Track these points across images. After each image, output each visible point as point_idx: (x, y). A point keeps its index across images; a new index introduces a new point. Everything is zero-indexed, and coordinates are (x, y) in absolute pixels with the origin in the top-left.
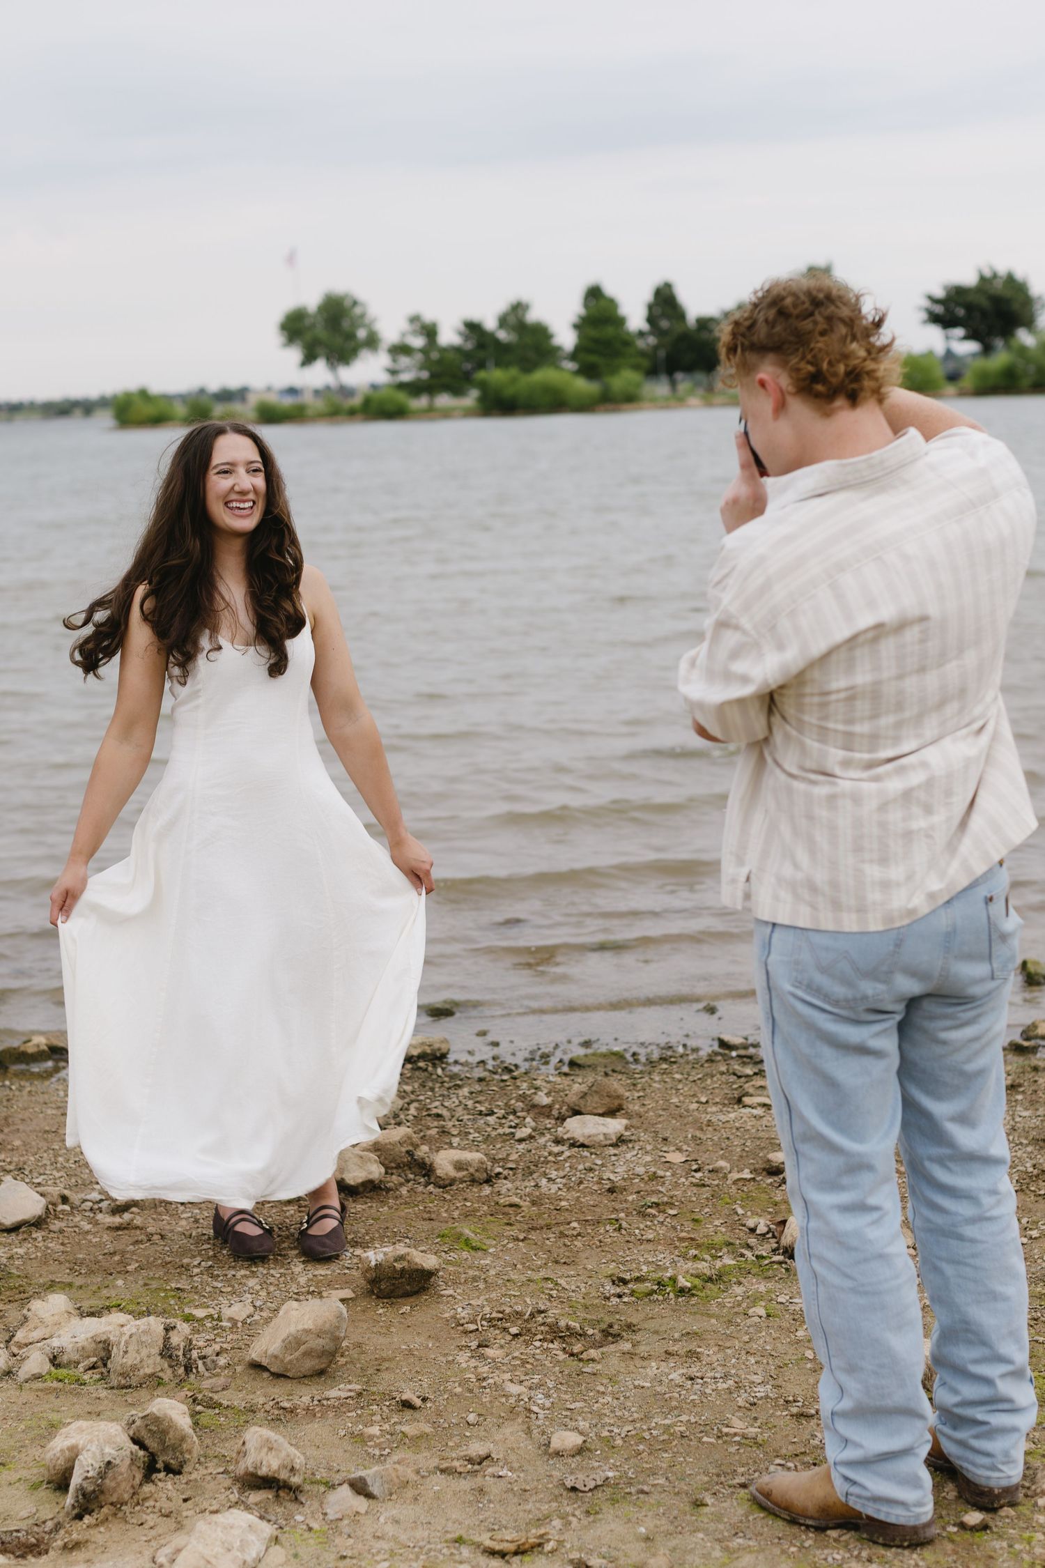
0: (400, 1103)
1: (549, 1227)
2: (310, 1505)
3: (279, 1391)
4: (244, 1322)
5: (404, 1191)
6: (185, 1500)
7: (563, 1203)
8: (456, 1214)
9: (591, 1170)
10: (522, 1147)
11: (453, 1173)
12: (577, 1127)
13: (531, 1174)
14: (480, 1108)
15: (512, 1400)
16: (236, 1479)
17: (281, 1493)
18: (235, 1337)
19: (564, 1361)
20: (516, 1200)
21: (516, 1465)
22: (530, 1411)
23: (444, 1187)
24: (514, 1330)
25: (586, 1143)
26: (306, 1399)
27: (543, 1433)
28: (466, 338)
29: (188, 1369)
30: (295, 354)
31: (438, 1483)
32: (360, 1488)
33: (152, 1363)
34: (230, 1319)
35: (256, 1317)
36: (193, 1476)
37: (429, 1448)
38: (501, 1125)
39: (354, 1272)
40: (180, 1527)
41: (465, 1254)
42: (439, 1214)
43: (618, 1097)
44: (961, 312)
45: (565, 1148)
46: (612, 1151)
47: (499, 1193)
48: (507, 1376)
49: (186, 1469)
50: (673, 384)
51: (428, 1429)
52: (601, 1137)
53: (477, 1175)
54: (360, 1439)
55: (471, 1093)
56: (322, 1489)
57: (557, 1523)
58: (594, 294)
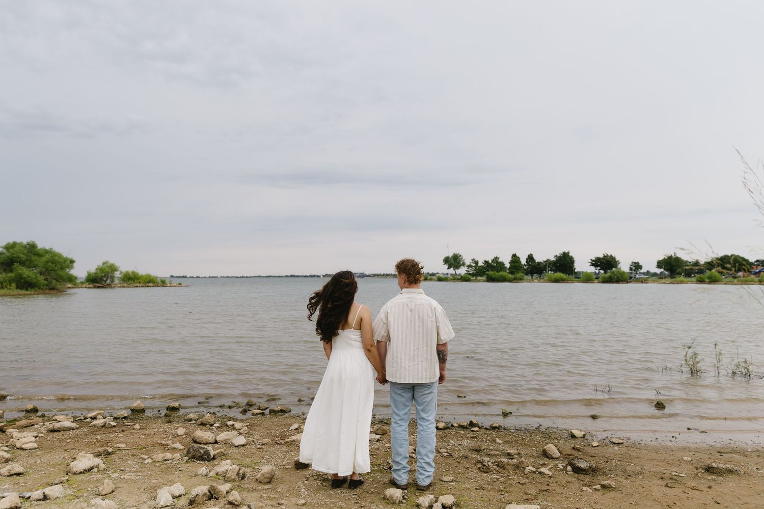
28: (485, 264)
30: (446, 267)
44: (599, 264)
50: (532, 276)
58: (514, 256)
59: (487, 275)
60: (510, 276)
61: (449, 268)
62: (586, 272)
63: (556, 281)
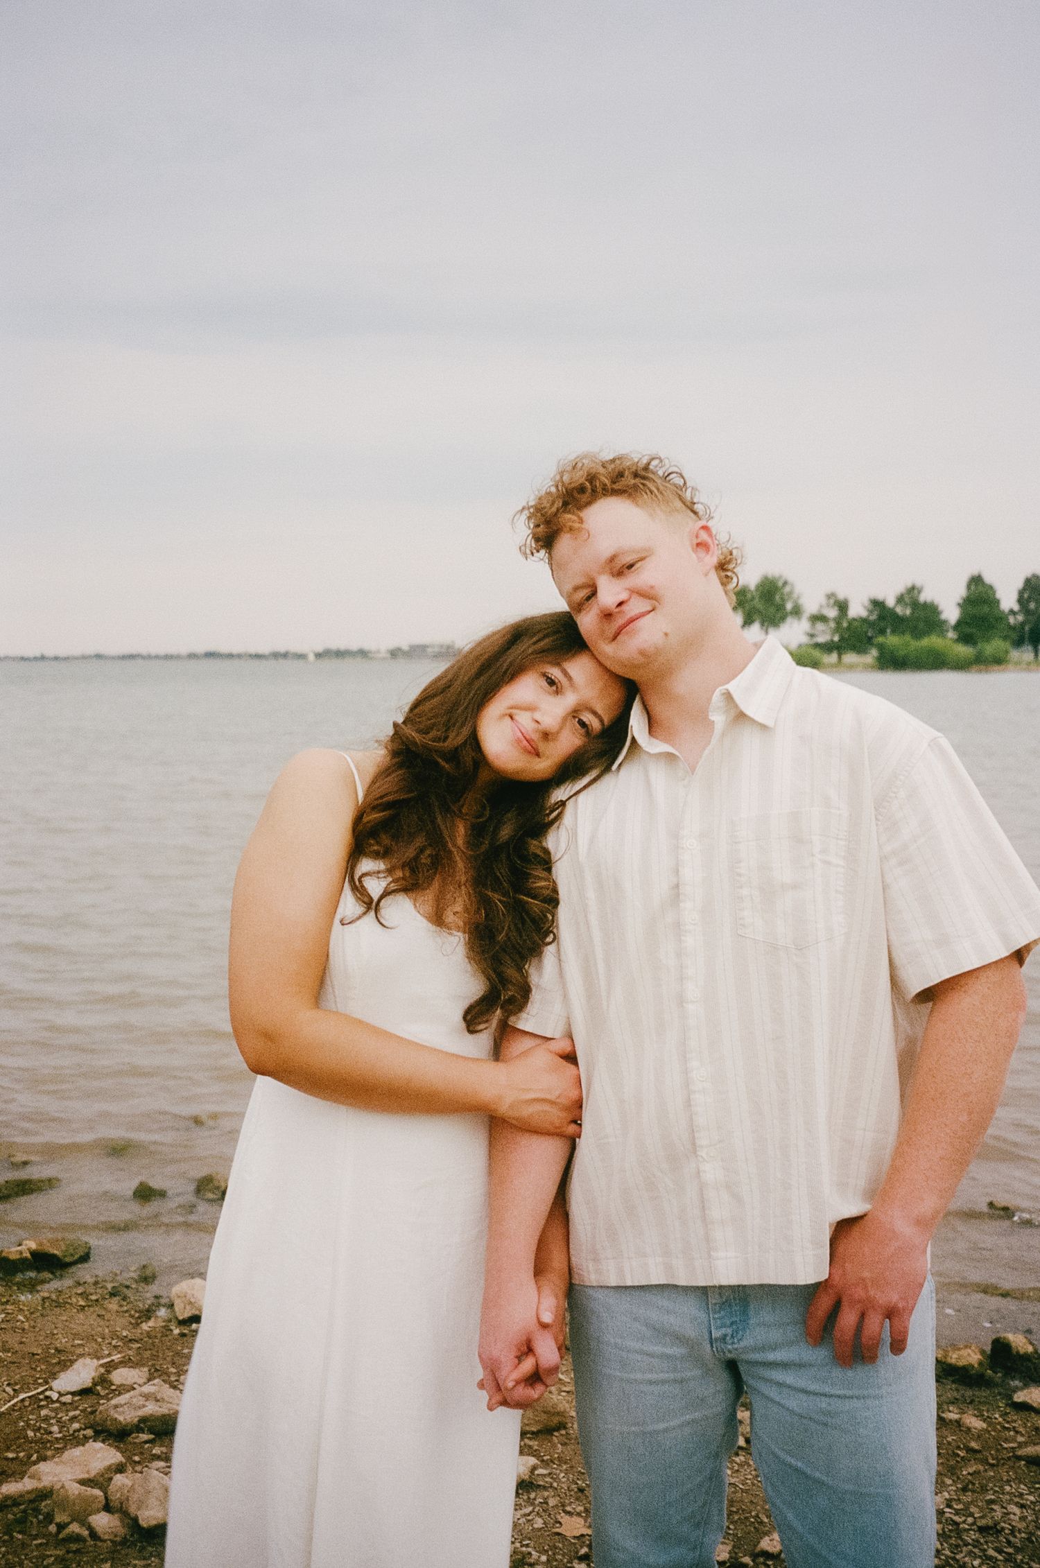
28: (871, 612)
59: (881, 647)
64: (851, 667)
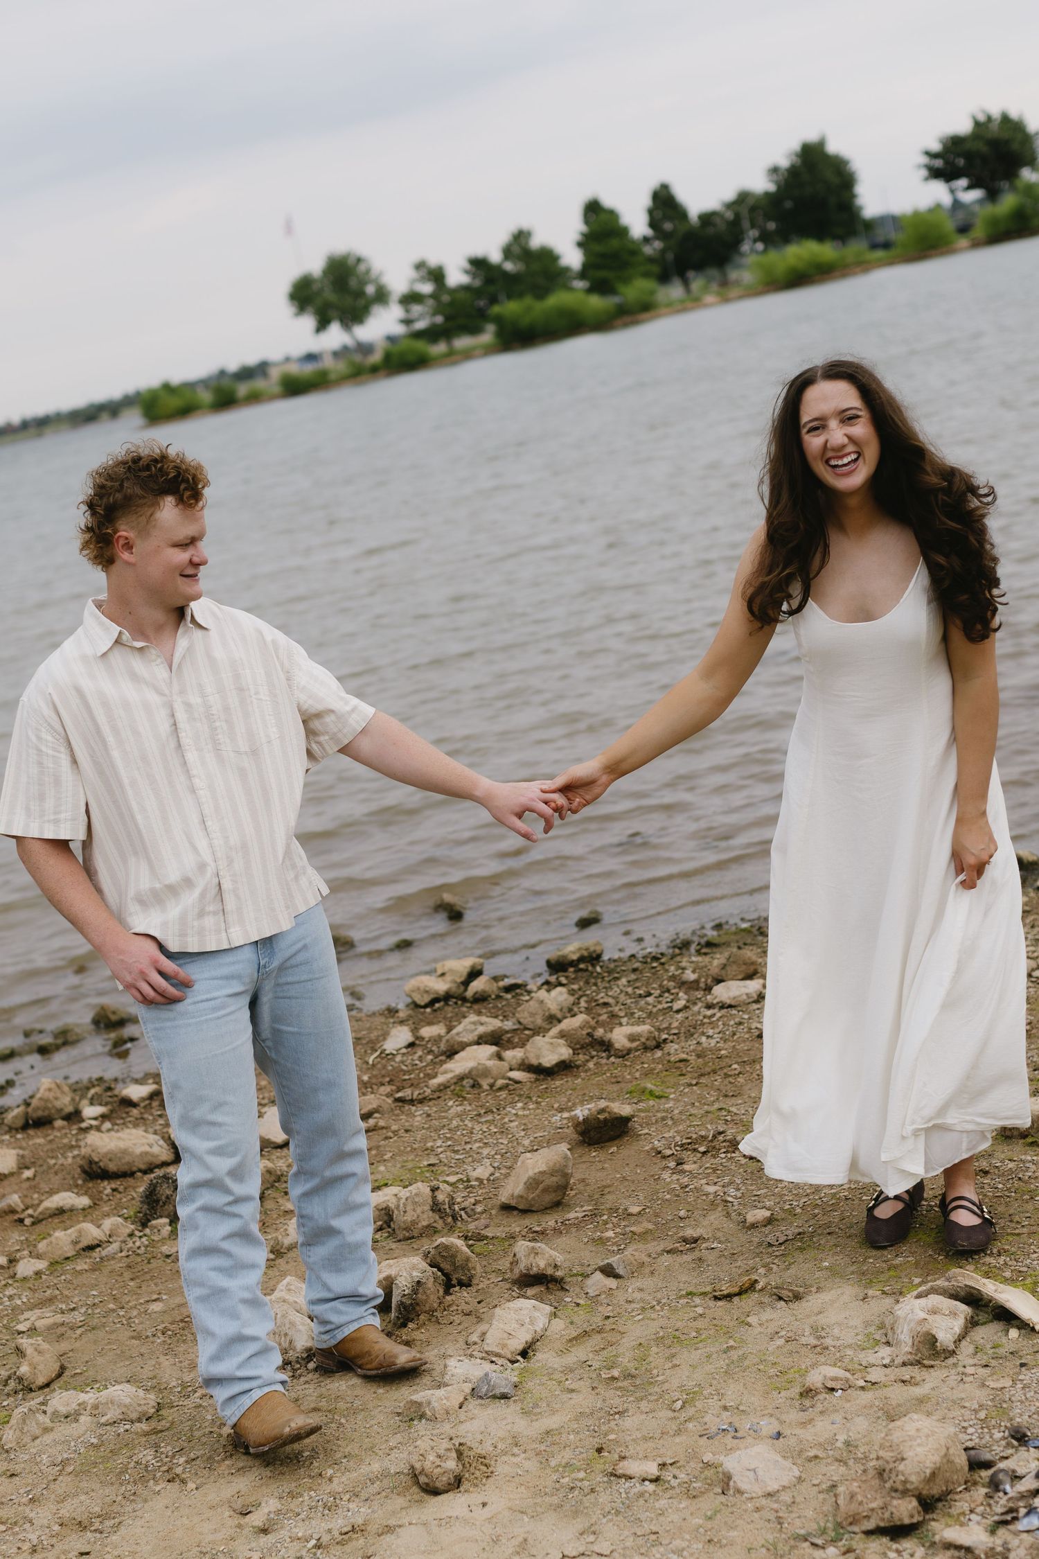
0: (572, 999)
1: (714, 1072)
2: (574, 1290)
3: (530, 1221)
4: (488, 1180)
5: (591, 1065)
6: (479, 1302)
7: (723, 1052)
8: (637, 1075)
9: (740, 1023)
10: (680, 1016)
11: (628, 1045)
12: (722, 992)
13: (692, 1035)
14: (638, 992)
15: (711, 1197)
16: (514, 1282)
17: (550, 1286)
18: (484, 1191)
19: (746, 1164)
20: (684, 1056)
21: (723, 1239)
22: (726, 1201)
23: (623, 1057)
24: (702, 1149)
25: (733, 1003)
26: (552, 1223)
27: (740, 1214)
28: (474, 276)
29: (455, 1218)
30: (308, 322)
31: (666, 1260)
32: (608, 1271)
33: (427, 1218)
34: (477, 1179)
35: (497, 1175)
36: (480, 1287)
37: (654, 1239)
38: (660, 1002)
39: (566, 1130)
40: (479, 1320)
41: (651, 1103)
42: (624, 1077)
43: (753, 963)
44: (961, 162)
45: (716, 1011)
46: (755, 1006)
47: (669, 1054)
48: (704, 1181)
49: (475, 1281)
50: (686, 283)
51: (651, 1226)
52: (745, 997)
53: (648, 1043)
54: (602, 1241)
55: (629, 982)
56: (580, 1279)
57: (762, 1271)
58: (593, 209)
59: (499, 320)
60: (596, 303)
61: (322, 325)
62: (916, 214)
63: (798, 279)
64: (468, 355)
